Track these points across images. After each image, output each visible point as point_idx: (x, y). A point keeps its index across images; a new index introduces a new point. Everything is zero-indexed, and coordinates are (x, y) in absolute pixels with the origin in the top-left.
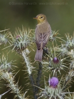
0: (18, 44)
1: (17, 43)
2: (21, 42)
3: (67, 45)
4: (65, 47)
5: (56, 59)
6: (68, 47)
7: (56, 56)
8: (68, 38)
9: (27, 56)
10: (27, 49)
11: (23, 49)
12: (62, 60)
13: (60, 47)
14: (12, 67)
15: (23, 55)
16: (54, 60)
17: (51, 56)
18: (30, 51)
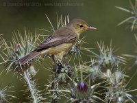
0: (17, 59)
1: (15, 58)
2: (22, 55)
3: (100, 62)
4: (96, 64)
5: (82, 84)
6: (101, 65)
8: (101, 50)
9: (32, 79)
10: (32, 67)
12: (92, 87)
13: (88, 65)
15: (26, 77)
16: (79, 87)
18: (36, 70)
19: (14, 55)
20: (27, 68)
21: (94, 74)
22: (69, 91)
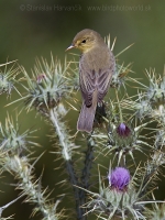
0: (41, 93)
1: (38, 92)
2: (48, 89)
4: (144, 99)
5: (123, 127)
6: (151, 100)
7: (124, 119)
8: (152, 80)
9: (62, 121)
10: (61, 106)
11: (53, 104)
12: (136, 129)
14: (28, 145)
15: (53, 118)
17: (113, 121)
18: (67, 109)
19: (37, 88)
20: (54, 106)
21: (142, 112)
22: (106, 136)
